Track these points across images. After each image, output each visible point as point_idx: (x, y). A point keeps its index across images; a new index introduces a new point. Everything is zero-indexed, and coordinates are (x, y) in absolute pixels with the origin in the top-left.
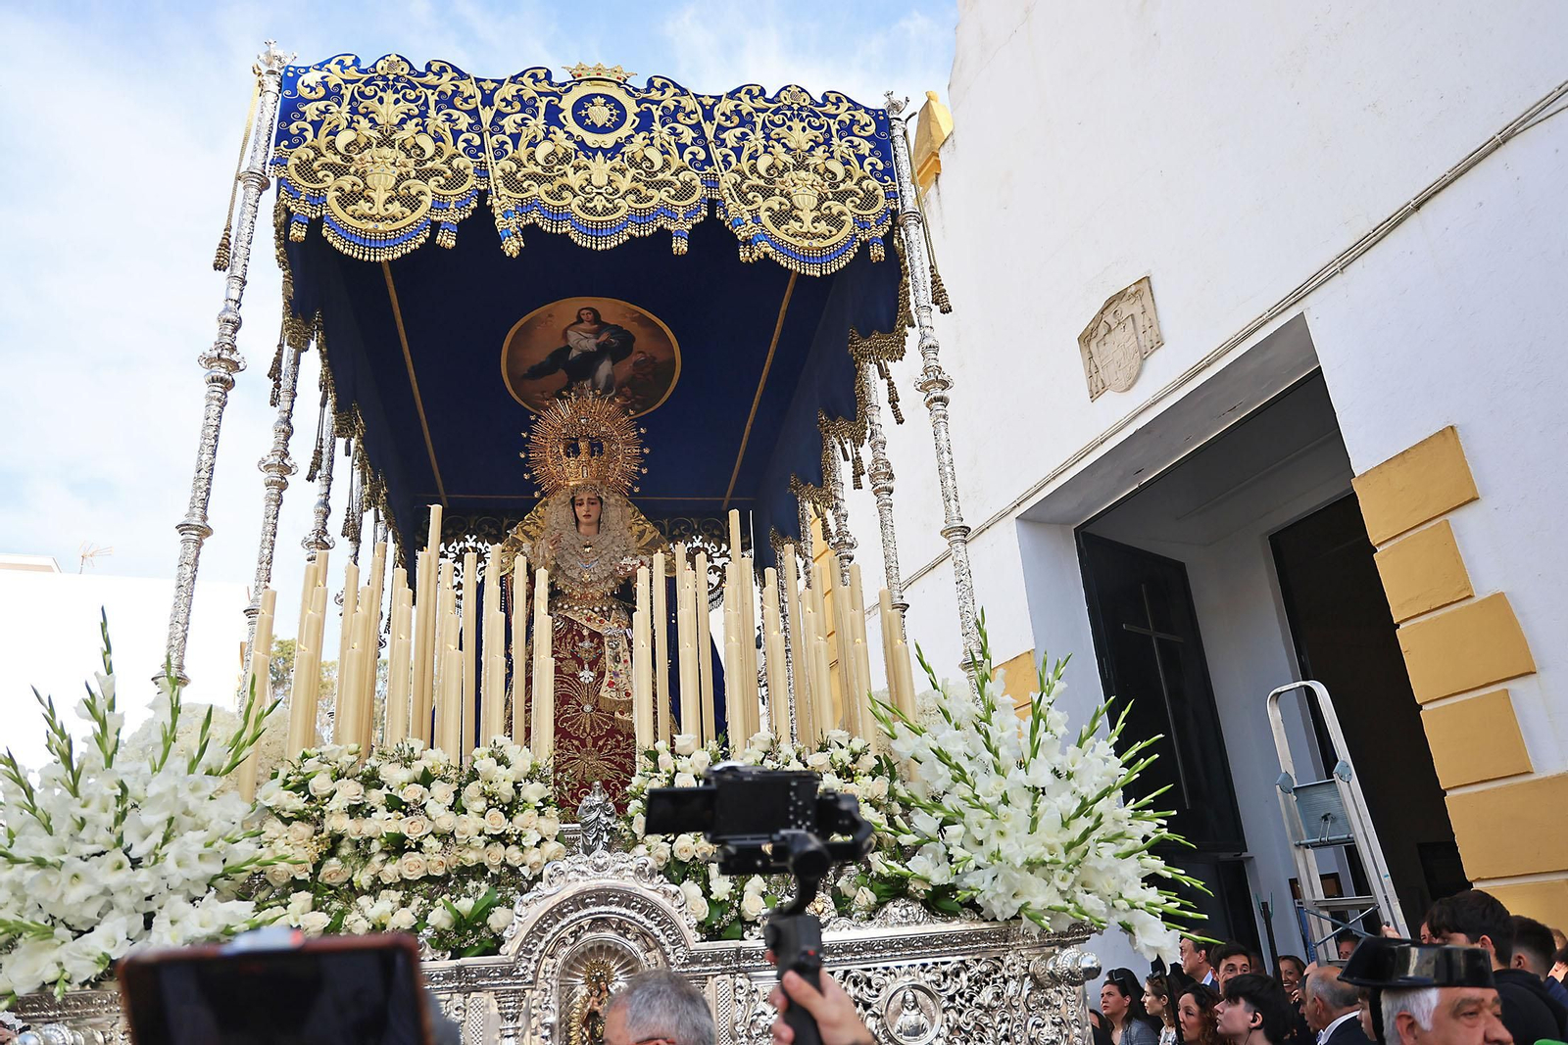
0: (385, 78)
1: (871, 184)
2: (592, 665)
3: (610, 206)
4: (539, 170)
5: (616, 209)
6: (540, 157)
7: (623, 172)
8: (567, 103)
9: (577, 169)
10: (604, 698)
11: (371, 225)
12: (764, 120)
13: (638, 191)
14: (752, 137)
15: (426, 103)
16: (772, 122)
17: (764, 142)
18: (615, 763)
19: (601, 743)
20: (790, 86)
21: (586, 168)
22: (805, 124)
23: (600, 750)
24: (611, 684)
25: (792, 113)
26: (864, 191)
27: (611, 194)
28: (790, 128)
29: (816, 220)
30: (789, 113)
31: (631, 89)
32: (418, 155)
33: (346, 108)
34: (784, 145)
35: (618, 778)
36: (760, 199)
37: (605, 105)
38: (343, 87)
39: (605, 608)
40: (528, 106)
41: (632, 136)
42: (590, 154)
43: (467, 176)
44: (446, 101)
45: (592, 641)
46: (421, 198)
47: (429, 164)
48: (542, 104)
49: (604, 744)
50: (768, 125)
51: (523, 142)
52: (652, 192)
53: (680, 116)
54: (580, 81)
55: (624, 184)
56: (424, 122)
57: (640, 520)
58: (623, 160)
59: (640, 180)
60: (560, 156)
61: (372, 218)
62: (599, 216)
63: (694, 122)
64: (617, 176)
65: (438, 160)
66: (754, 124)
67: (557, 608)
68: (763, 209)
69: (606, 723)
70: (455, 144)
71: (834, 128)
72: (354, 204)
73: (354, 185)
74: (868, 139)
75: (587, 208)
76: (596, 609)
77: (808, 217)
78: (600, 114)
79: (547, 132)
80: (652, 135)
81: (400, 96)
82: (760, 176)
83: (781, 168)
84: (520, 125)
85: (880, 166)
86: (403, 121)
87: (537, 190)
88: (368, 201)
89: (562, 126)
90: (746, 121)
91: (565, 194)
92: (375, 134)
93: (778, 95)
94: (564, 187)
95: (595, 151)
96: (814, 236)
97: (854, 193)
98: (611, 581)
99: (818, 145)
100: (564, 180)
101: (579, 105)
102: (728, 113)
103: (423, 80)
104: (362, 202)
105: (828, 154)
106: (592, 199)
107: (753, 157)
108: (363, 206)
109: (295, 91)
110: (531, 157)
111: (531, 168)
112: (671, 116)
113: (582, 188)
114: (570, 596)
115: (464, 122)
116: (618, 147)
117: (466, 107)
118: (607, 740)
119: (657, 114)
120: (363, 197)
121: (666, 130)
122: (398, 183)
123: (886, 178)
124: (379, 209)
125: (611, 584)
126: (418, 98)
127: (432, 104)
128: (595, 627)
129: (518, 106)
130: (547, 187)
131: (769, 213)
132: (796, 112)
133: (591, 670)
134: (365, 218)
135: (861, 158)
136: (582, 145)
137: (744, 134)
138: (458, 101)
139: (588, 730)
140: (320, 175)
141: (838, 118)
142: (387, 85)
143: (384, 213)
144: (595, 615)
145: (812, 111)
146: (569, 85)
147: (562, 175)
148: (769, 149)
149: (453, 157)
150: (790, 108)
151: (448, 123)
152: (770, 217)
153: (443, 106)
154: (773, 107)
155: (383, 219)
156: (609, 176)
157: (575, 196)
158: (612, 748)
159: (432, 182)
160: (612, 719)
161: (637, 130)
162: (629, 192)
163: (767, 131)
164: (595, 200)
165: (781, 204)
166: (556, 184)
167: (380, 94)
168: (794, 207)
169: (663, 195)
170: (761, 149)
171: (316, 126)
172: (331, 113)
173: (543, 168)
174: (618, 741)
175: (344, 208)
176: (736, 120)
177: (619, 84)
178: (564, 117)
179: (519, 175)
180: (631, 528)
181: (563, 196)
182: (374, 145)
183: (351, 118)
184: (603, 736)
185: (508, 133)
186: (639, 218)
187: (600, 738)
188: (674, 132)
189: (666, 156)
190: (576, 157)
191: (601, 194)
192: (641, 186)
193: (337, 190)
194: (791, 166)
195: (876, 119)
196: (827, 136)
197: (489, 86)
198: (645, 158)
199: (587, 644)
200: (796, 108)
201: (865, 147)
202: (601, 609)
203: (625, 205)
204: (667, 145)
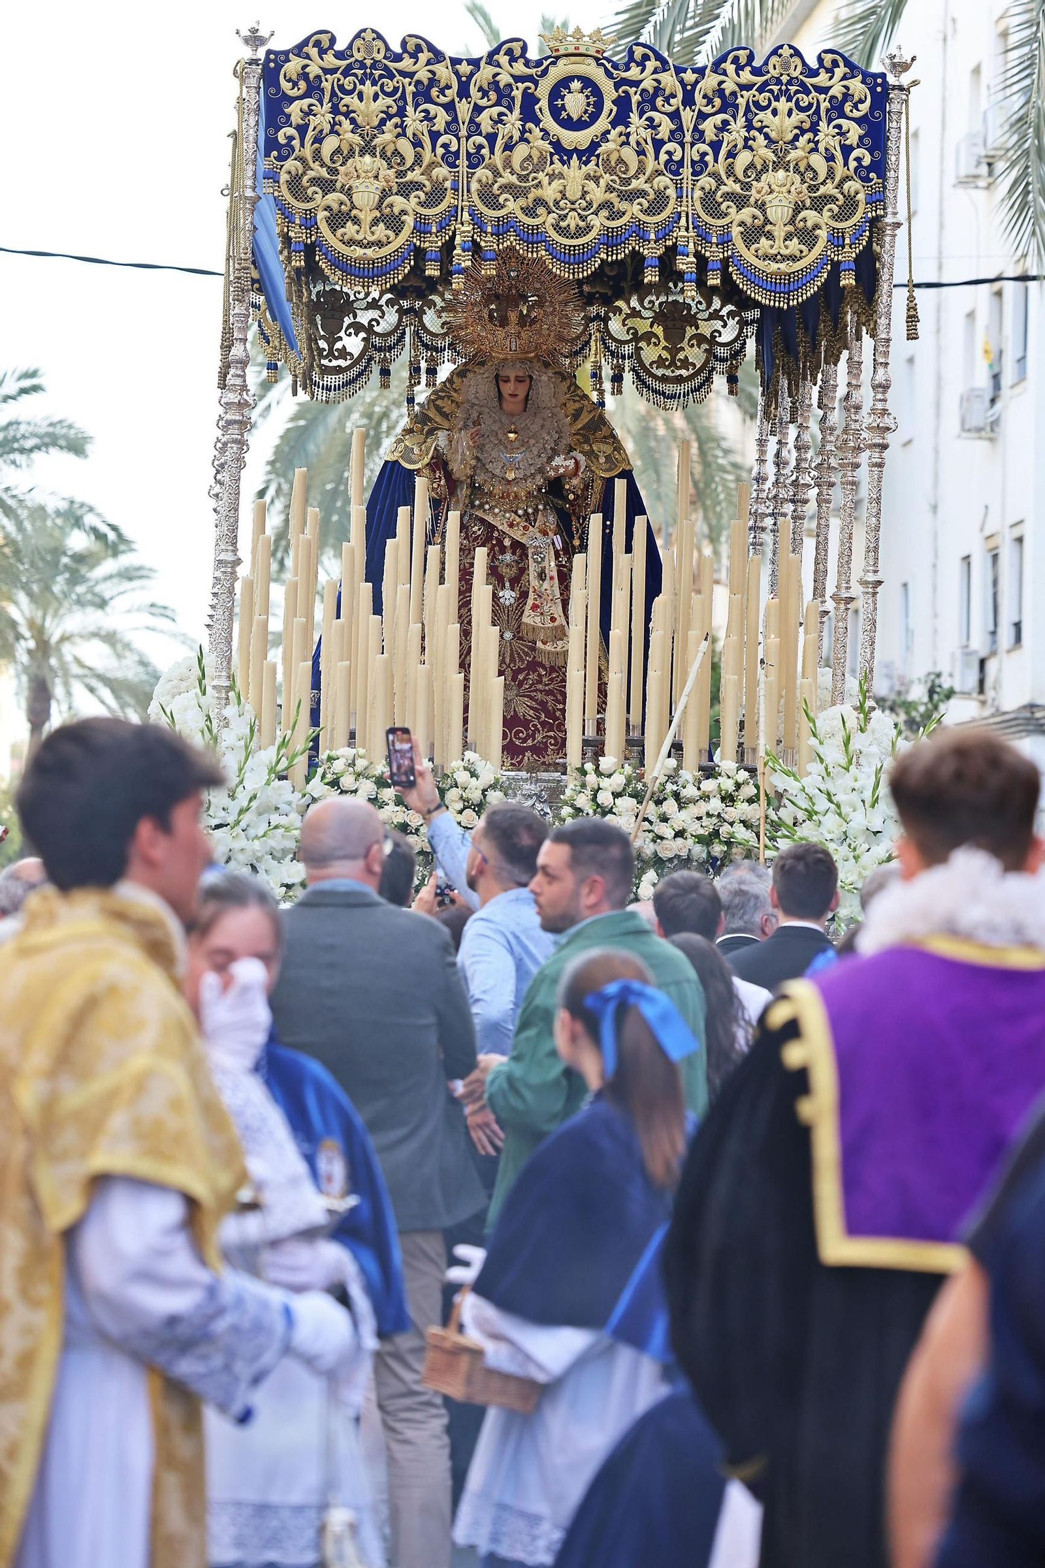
0: (362, 65)
1: (853, 186)
2: (515, 582)
3: (582, 224)
4: (514, 179)
5: (589, 228)
6: (516, 163)
7: (596, 180)
8: (543, 90)
9: (552, 177)
10: (527, 624)
11: (359, 252)
12: (748, 102)
13: (612, 203)
14: (733, 126)
15: (403, 97)
16: (757, 104)
17: (744, 133)
18: (536, 701)
19: (521, 677)
20: (781, 47)
21: (561, 176)
22: (792, 104)
23: (521, 684)
24: (534, 607)
25: (780, 90)
26: (845, 196)
27: (584, 209)
28: (775, 113)
29: (788, 237)
30: (776, 88)
31: (609, 66)
32: (399, 164)
33: (327, 106)
34: (767, 136)
35: (538, 718)
36: (733, 210)
37: (582, 92)
38: (323, 79)
39: (530, 511)
40: (503, 96)
41: (608, 132)
42: (565, 158)
43: (446, 189)
44: (423, 94)
45: (514, 553)
46: (404, 218)
47: (410, 176)
48: (517, 94)
49: (525, 679)
50: (753, 109)
51: (499, 143)
52: (624, 206)
53: (659, 101)
54: (557, 58)
55: (597, 194)
56: (403, 122)
57: (577, 395)
58: (597, 165)
59: (614, 189)
60: (535, 160)
61: (360, 244)
62: (572, 237)
63: (671, 109)
64: (591, 185)
65: (418, 171)
66: (737, 107)
67: (473, 506)
68: (735, 223)
69: (527, 654)
70: (434, 150)
71: (825, 105)
72: (342, 227)
73: (341, 203)
74: (858, 120)
75: (560, 228)
76: (520, 512)
77: (780, 232)
78: (575, 103)
79: (523, 131)
80: (628, 130)
81: (377, 88)
82: (737, 180)
83: (759, 167)
84: (496, 122)
85: (867, 162)
86: (383, 122)
87: (512, 206)
88: (355, 223)
89: (537, 122)
90: (728, 104)
91: (541, 210)
92: (357, 139)
93: (766, 63)
94: (539, 202)
95: (569, 154)
96: (785, 258)
97: (833, 199)
98: (538, 477)
99: (803, 132)
100: (538, 193)
101: (555, 93)
102: (710, 94)
103: (400, 65)
104: (349, 224)
105: (812, 145)
106: (566, 216)
107: (731, 155)
108: (350, 229)
109: (277, 85)
110: (508, 164)
111: (508, 178)
112: (649, 101)
113: (556, 203)
114: (491, 494)
115: (442, 118)
116: (594, 145)
117: (443, 100)
118: (528, 674)
119: (635, 99)
120: (350, 217)
121: (643, 122)
122: (382, 200)
123: (872, 175)
124: (365, 234)
125: (539, 480)
126: (396, 89)
127: (409, 99)
128: (517, 534)
129: (493, 96)
130: (522, 202)
131: (741, 229)
132: (784, 88)
133: (512, 590)
134: (354, 243)
135: (847, 150)
136: (557, 145)
137: (725, 123)
138: (434, 92)
139: (508, 660)
140: (310, 191)
141: (830, 94)
142: (365, 74)
143: (372, 238)
144: (518, 519)
145: (802, 84)
146: (546, 63)
147: (537, 186)
148: (751, 142)
149: (433, 165)
150: (778, 82)
151: (425, 122)
152: (742, 233)
153: (421, 99)
154: (760, 80)
155: (370, 245)
156: (583, 187)
157: (549, 213)
158: (533, 684)
159: (413, 201)
160: (533, 649)
161: (614, 124)
162: (602, 206)
163: (750, 116)
164: (569, 217)
165: (754, 217)
166: (531, 196)
167: (359, 87)
168: (767, 221)
169: (636, 208)
170: (741, 143)
171: (302, 130)
172: (315, 115)
173: (520, 177)
174: (540, 676)
175: (334, 231)
176: (718, 102)
177: (597, 59)
178: (540, 109)
179: (496, 186)
180: (565, 404)
181: (537, 212)
182: (357, 153)
183: (333, 118)
184: (524, 669)
185: (484, 133)
186: (611, 239)
187: (520, 671)
188: (652, 125)
189: (642, 157)
190: (552, 163)
191: (574, 210)
192: (613, 197)
193: (326, 210)
194: (771, 164)
195: (872, 90)
196: (815, 118)
197: (465, 69)
198: (620, 161)
199: (508, 557)
200: (784, 81)
201: (855, 132)
202: (526, 511)
203: (598, 222)
204: (643, 143)
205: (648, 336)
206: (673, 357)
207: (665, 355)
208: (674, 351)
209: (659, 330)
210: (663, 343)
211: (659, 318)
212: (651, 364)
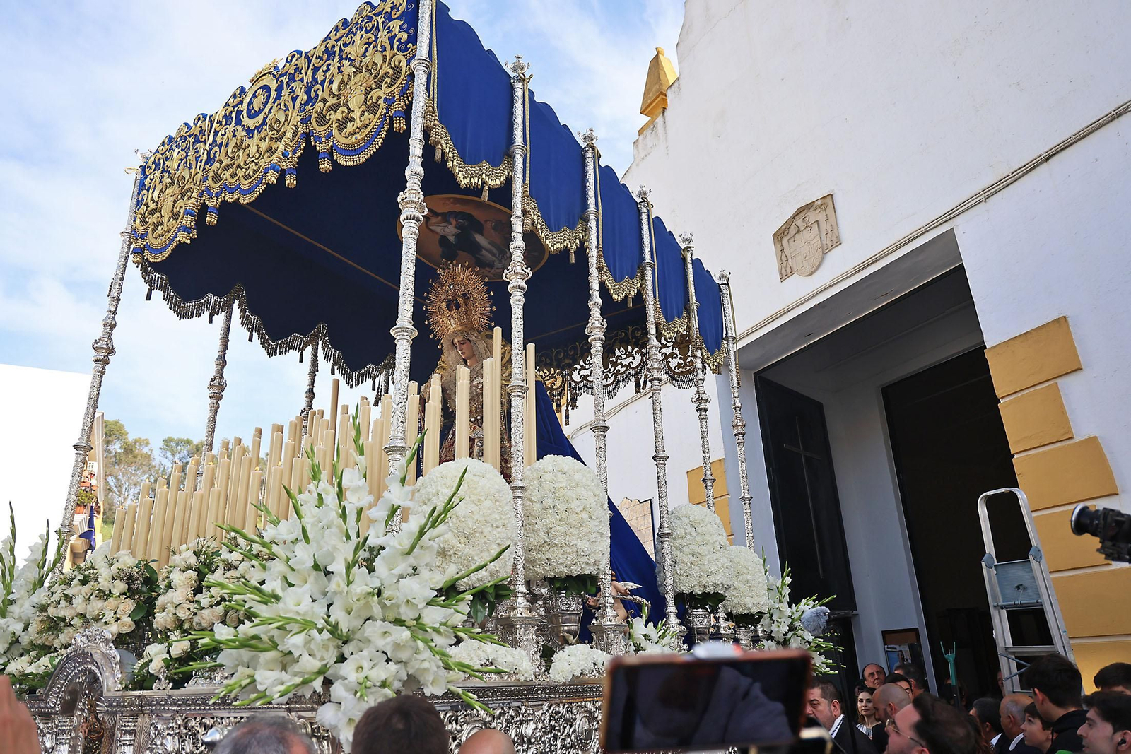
0: (176, 141)
1: (398, 58)
3: (257, 168)
4: (228, 161)
6: (230, 152)
7: (265, 138)
8: (245, 105)
9: (244, 150)
11: (161, 239)
12: (340, 46)
13: (271, 147)
14: (332, 65)
15: (189, 147)
16: (345, 45)
17: (338, 64)
21: (248, 146)
22: (363, 32)
25: (357, 28)
26: (393, 69)
27: (257, 159)
28: (354, 42)
29: (362, 114)
30: (355, 29)
31: (277, 72)
32: (182, 183)
33: (160, 171)
34: (350, 59)
36: (332, 115)
37: (262, 94)
38: (161, 159)
40: (228, 119)
41: (272, 107)
42: (252, 135)
44: (197, 140)
46: (181, 210)
47: (186, 187)
48: (234, 114)
50: (342, 48)
51: (224, 146)
52: (277, 145)
53: (296, 75)
54: (253, 84)
55: (265, 146)
56: (187, 160)
58: (266, 129)
59: (273, 138)
60: (238, 145)
61: (162, 235)
63: (302, 76)
64: (262, 143)
65: (190, 181)
66: (335, 53)
68: (333, 123)
70: (196, 166)
71: (381, 22)
72: (157, 230)
73: (158, 218)
74: (400, 17)
75: (246, 176)
77: (357, 114)
78: (259, 102)
79: (234, 132)
80: (281, 100)
81: (180, 149)
82: (334, 96)
83: (346, 81)
84: (223, 135)
85: (405, 38)
86: (179, 165)
87: (226, 176)
88: (162, 225)
89: (241, 123)
90: (330, 54)
91: (238, 171)
92: (169, 180)
93: (352, 18)
94: (238, 167)
95: (253, 131)
96: (361, 129)
97: (387, 75)
99: (370, 45)
100: (238, 162)
101: (250, 103)
102: (321, 55)
103: (190, 132)
104: (159, 227)
105: (375, 49)
107: (331, 81)
108: (160, 229)
109: (144, 172)
110: (226, 154)
111: (225, 162)
112: (292, 78)
113: (245, 163)
115: (202, 147)
116: (264, 120)
117: (204, 138)
119: (285, 82)
120: (160, 223)
121: (288, 92)
122: (173, 206)
123: (408, 45)
126: (187, 145)
127: (191, 146)
129: (224, 122)
130: (231, 171)
131: (337, 124)
132: (359, 26)
134: (160, 236)
135: (393, 39)
136: (248, 131)
137: (328, 66)
138: (201, 136)
140: (147, 219)
141: (384, 12)
142: (176, 146)
143: (166, 229)
145: (369, 17)
146: (248, 91)
147: (238, 158)
148: (341, 69)
149: (195, 175)
150: (357, 24)
151: (195, 155)
152: (337, 127)
153: (195, 144)
154: (348, 30)
155: (166, 233)
156: (258, 145)
157: (241, 170)
159: (186, 199)
161: (274, 102)
162: (266, 152)
163: (341, 53)
164: (250, 167)
165: (343, 112)
166: (235, 166)
167: (173, 153)
168: (350, 111)
170: (336, 72)
171: (149, 189)
172: (155, 178)
173: (231, 158)
175: (153, 234)
176: (325, 57)
177: (271, 73)
178: (243, 116)
179: (220, 171)
181: (237, 173)
183: (162, 176)
185: (218, 144)
188: (292, 90)
189: (286, 112)
190: (245, 141)
191: (253, 161)
192: (273, 143)
194: (352, 75)
196: (376, 33)
198: (277, 121)
200: (360, 22)
201: (397, 26)
203: (264, 162)
204: (287, 103)
205: (672, 355)
206: (685, 361)
207: (681, 361)
208: (684, 359)
209: (676, 351)
210: (679, 356)
211: (675, 345)
212: (675, 368)
